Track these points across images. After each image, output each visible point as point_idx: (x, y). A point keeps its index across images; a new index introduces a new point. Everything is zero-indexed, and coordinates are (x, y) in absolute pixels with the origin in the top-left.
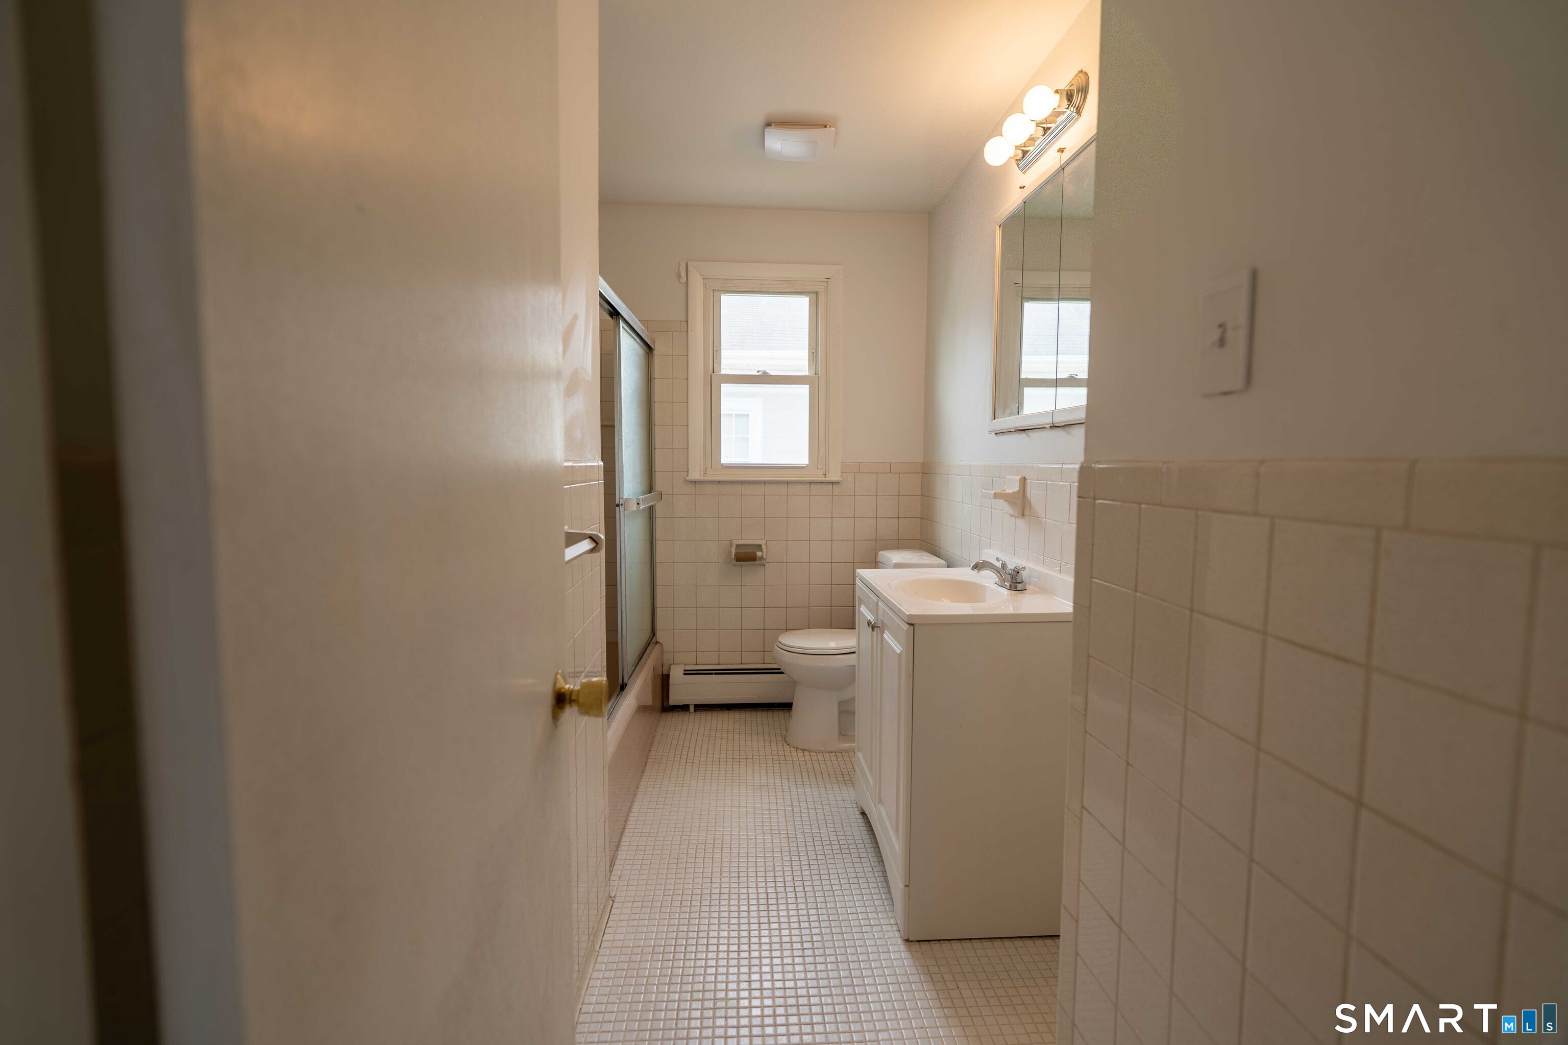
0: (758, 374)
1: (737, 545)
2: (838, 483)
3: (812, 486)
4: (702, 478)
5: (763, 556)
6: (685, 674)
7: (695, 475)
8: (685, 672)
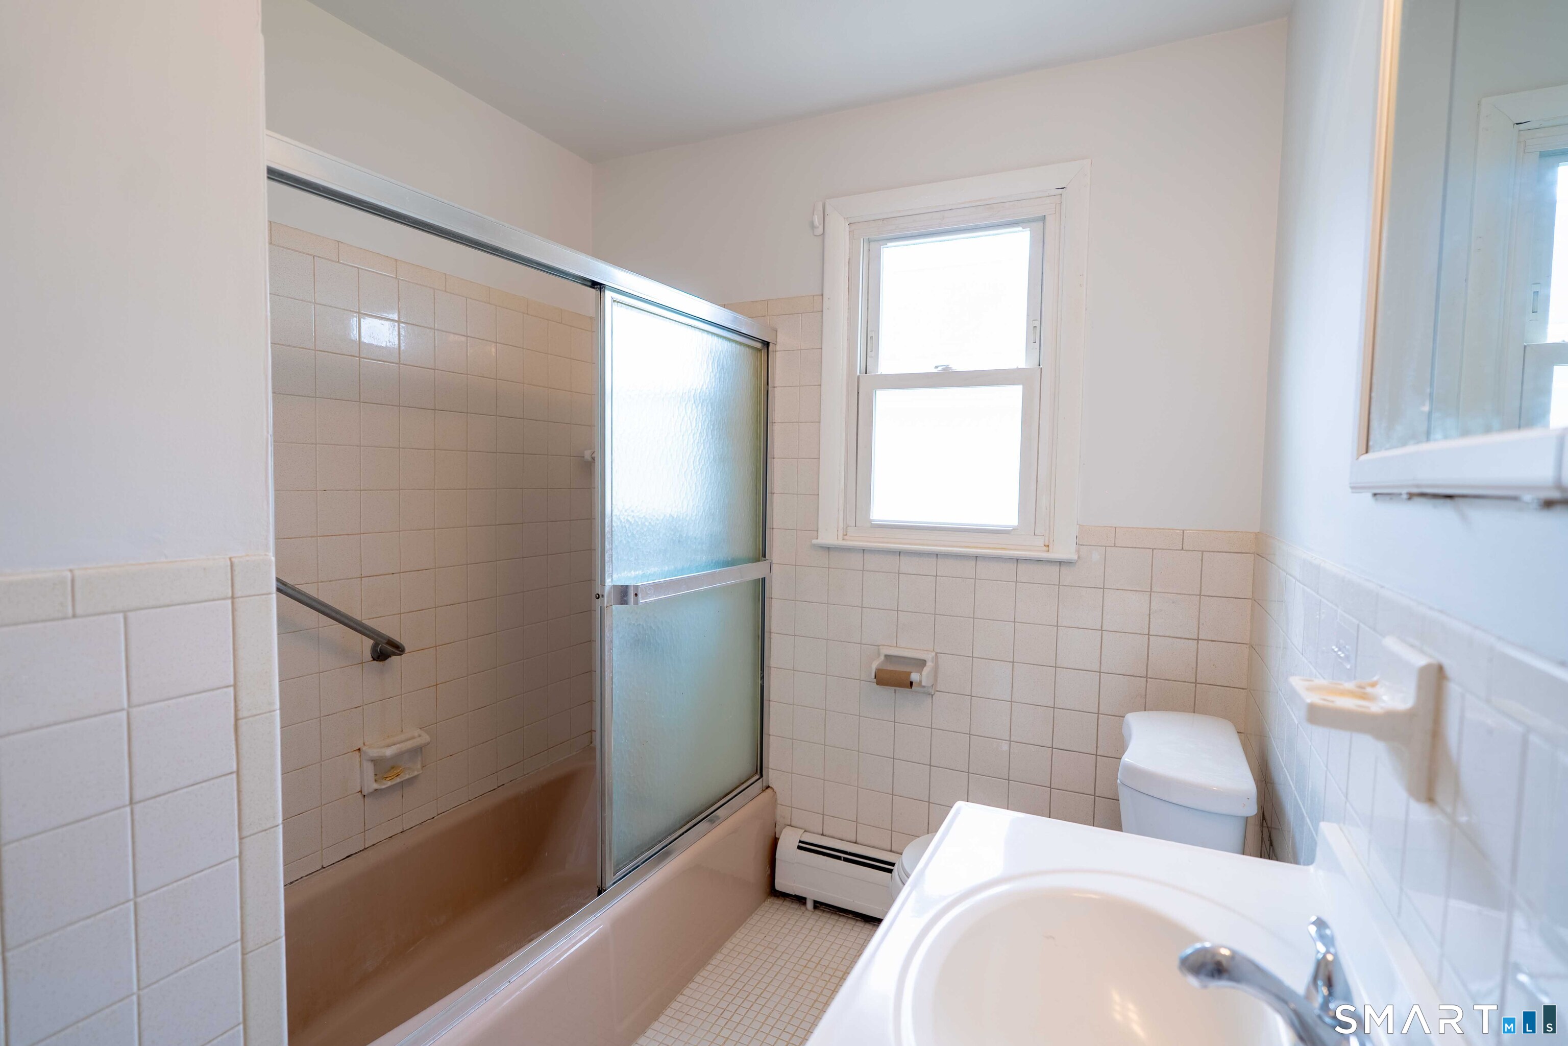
0: (936, 370)
1: (886, 656)
2: (1069, 563)
3: (1022, 567)
4: (841, 543)
5: (921, 682)
6: (799, 848)
7: (829, 537)
8: (801, 845)
